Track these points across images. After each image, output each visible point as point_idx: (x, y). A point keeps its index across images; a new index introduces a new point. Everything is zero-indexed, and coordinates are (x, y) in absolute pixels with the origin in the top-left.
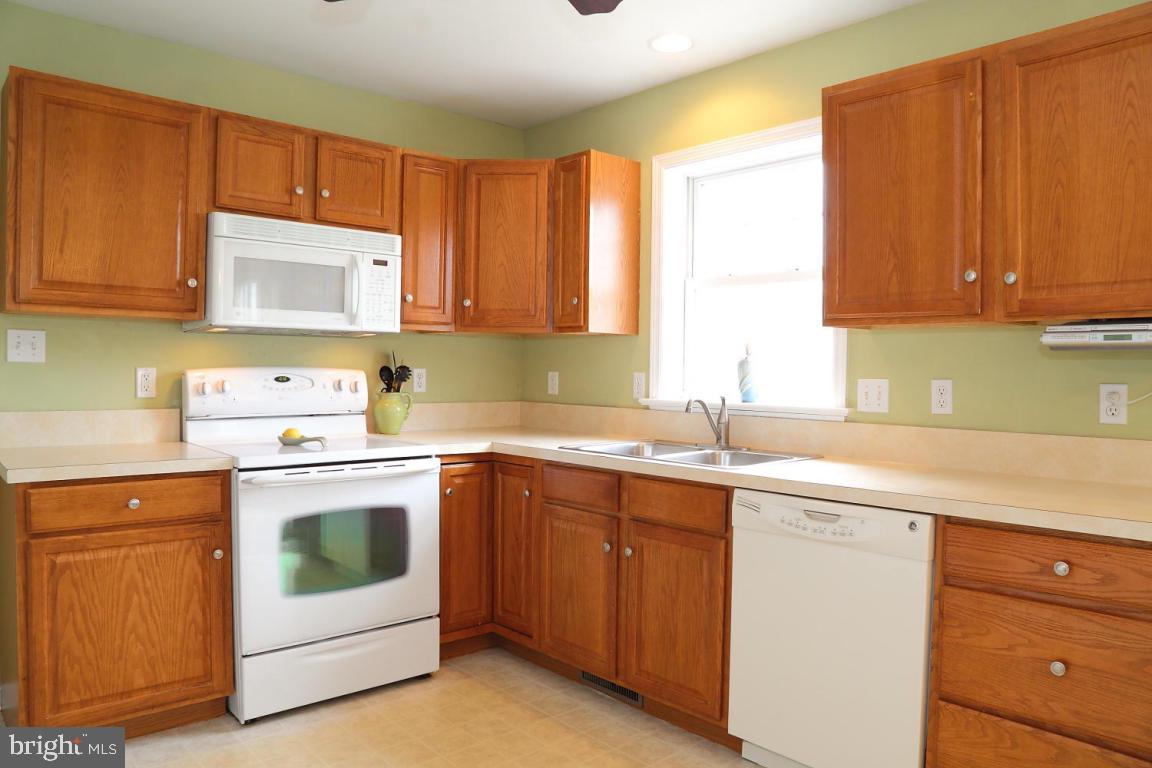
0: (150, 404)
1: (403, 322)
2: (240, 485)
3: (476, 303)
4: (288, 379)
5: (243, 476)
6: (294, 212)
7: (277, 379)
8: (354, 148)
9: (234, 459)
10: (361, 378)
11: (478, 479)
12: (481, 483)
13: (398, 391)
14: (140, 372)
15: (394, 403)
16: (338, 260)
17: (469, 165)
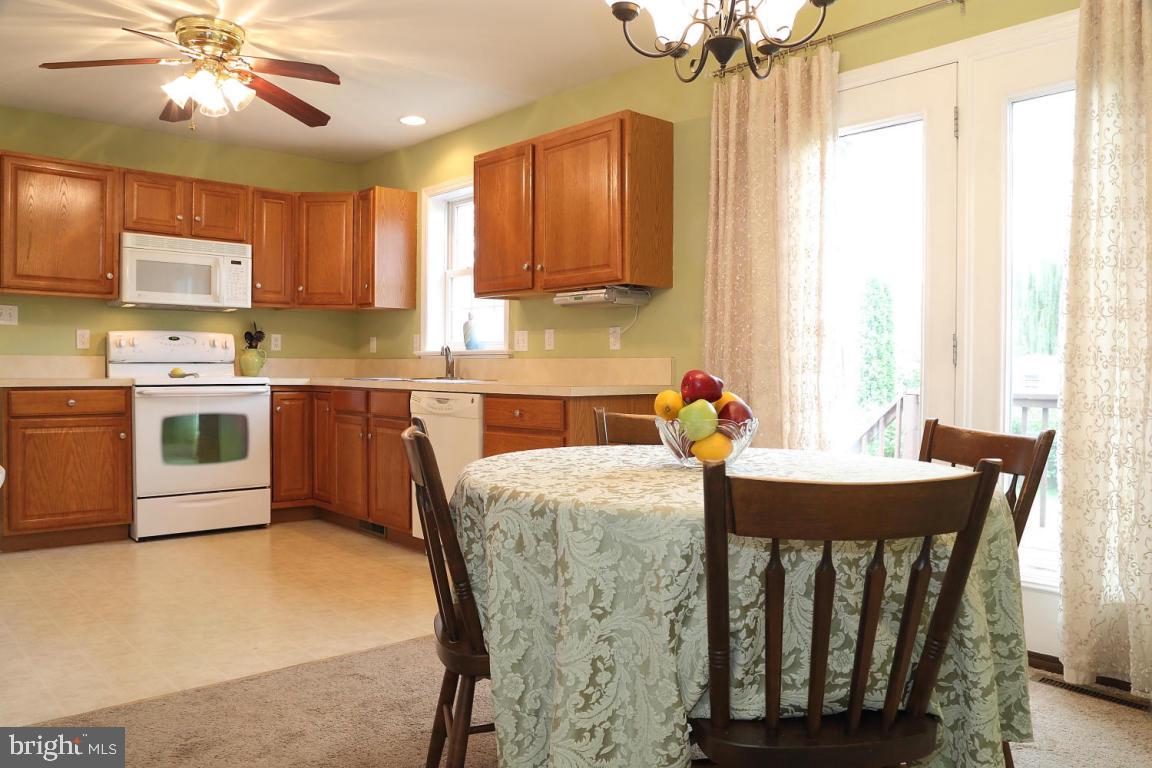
0: (84, 353)
1: (253, 301)
2: (136, 395)
3: (307, 289)
4: (178, 339)
5: (138, 389)
6: (177, 231)
7: (171, 339)
8: (218, 188)
9: (133, 380)
10: (230, 339)
11: (300, 403)
12: (303, 405)
13: (256, 347)
14: (79, 332)
15: (252, 356)
16: (208, 262)
17: (303, 196)
